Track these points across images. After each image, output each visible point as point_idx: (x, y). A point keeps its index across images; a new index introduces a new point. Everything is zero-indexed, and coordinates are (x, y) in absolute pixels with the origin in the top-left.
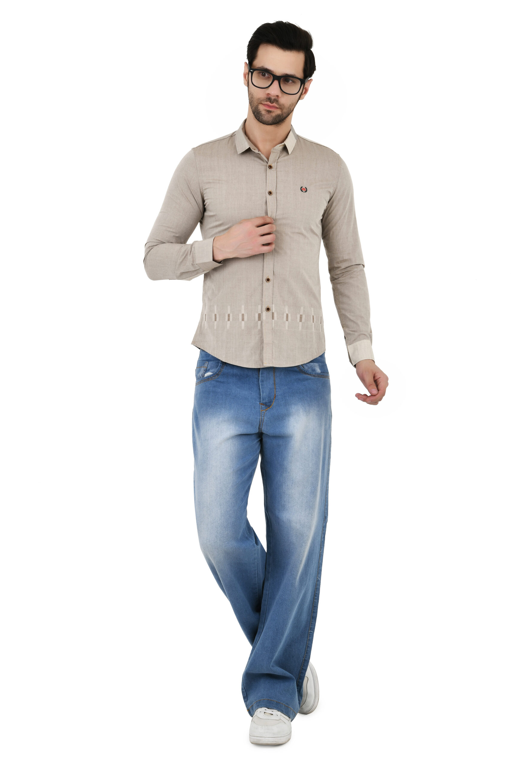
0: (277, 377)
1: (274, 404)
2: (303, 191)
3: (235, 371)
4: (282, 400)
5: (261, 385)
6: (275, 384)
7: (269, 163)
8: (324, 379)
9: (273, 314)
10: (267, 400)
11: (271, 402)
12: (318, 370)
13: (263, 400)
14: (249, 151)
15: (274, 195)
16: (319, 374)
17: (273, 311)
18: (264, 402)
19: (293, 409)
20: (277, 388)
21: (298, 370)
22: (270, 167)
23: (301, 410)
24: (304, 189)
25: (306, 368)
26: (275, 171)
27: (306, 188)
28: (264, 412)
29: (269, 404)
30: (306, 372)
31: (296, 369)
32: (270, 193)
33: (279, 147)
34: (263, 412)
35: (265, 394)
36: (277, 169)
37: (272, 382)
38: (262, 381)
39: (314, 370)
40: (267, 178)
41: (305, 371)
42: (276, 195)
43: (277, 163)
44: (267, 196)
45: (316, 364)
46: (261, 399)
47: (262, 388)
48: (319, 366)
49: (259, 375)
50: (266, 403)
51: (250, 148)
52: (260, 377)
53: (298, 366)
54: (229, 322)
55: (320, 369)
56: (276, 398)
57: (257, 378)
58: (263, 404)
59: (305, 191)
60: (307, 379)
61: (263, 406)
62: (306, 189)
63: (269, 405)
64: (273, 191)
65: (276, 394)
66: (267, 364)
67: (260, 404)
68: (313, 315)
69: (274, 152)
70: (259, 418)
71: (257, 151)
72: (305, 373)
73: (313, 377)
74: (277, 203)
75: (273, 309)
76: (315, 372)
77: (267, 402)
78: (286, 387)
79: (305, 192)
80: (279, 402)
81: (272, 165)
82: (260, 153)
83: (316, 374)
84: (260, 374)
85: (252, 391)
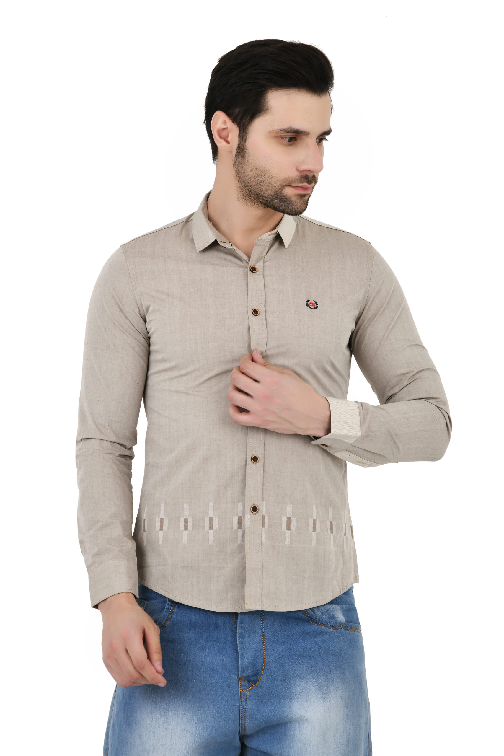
0: (267, 629)
1: (263, 678)
2: (311, 307)
3: (194, 617)
4: (277, 670)
5: (240, 643)
6: (263, 641)
7: (252, 264)
8: (351, 633)
9: (263, 517)
10: (249, 672)
11: (257, 674)
12: (341, 618)
13: (243, 671)
14: (215, 245)
15: (262, 316)
16: (342, 624)
17: (264, 514)
18: (245, 674)
19: (297, 687)
20: (268, 648)
21: (304, 616)
22: (253, 269)
23: (313, 689)
24: (312, 303)
25: (318, 613)
26: (262, 276)
27: (315, 302)
28: (246, 692)
29: (255, 678)
30: (319, 620)
31: (300, 614)
32: (255, 312)
33: (269, 237)
34: (244, 694)
35: (246, 660)
36: (265, 272)
37: (258, 637)
38: (242, 636)
39: (333, 618)
40: (249, 288)
41: (316, 618)
42: (266, 315)
43: (264, 262)
44: (250, 318)
45: (337, 607)
46: (240, 671)
47: (241, 649)
48: (342, 609)
49: (236, 625)
50: (248, 677)
51: (216, 241)
52: (238, 628)
53: (305, 611)
54: (187, 532)
55: (344, 616)
56: (266, 667)
57: (232, 631)
58: (243, 679)
59: (313, 307)
60: (321, 633)
61: (243, 683)
62: (315, 304)
63: (254, 681)
64: (261, 309)
65: (267, 660)
66: (251, 606)
67: (238, 678)
68: (331, 520)
69: (260, 245)
70: (237, 704)
71: (228, 246)
72: (317, 622)
73: (330, 630)
74: (268, 328)
75: (263, 509)
76: (334, 621)
77: (251, 674)
78: (284, 647)
79: (315, 308)
80: (271, 673)
81: (257, 266)
82: (234, 247)
83: (336, 623)
84: (238, 623)
85: (223, 655)
